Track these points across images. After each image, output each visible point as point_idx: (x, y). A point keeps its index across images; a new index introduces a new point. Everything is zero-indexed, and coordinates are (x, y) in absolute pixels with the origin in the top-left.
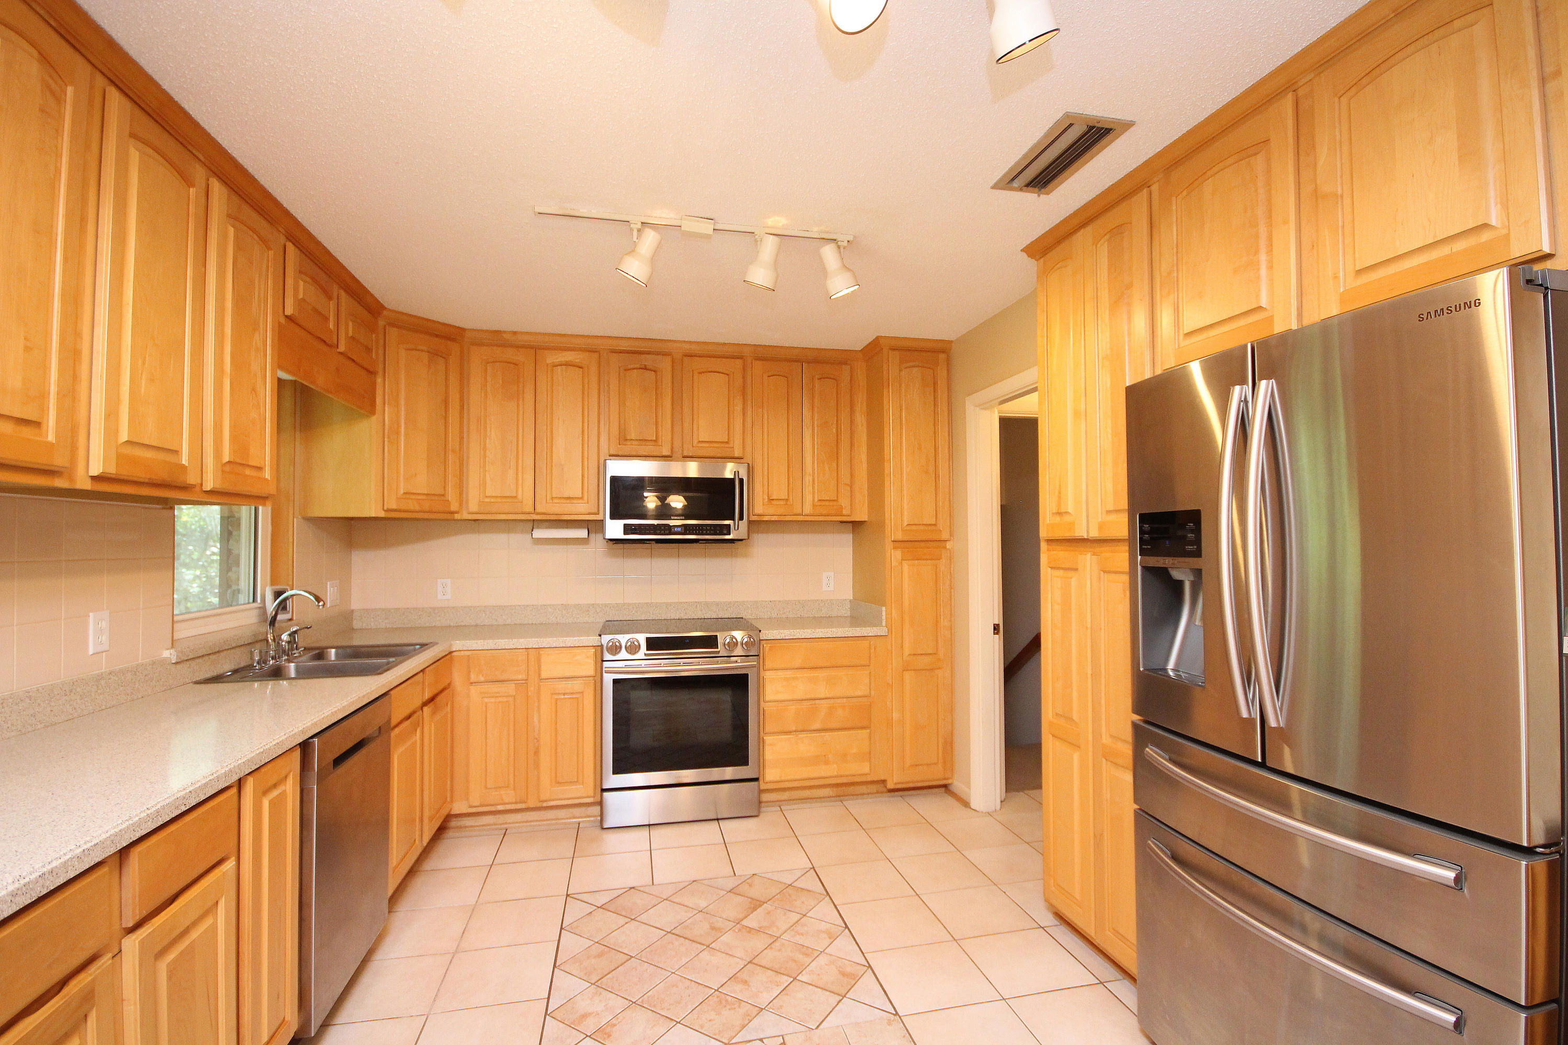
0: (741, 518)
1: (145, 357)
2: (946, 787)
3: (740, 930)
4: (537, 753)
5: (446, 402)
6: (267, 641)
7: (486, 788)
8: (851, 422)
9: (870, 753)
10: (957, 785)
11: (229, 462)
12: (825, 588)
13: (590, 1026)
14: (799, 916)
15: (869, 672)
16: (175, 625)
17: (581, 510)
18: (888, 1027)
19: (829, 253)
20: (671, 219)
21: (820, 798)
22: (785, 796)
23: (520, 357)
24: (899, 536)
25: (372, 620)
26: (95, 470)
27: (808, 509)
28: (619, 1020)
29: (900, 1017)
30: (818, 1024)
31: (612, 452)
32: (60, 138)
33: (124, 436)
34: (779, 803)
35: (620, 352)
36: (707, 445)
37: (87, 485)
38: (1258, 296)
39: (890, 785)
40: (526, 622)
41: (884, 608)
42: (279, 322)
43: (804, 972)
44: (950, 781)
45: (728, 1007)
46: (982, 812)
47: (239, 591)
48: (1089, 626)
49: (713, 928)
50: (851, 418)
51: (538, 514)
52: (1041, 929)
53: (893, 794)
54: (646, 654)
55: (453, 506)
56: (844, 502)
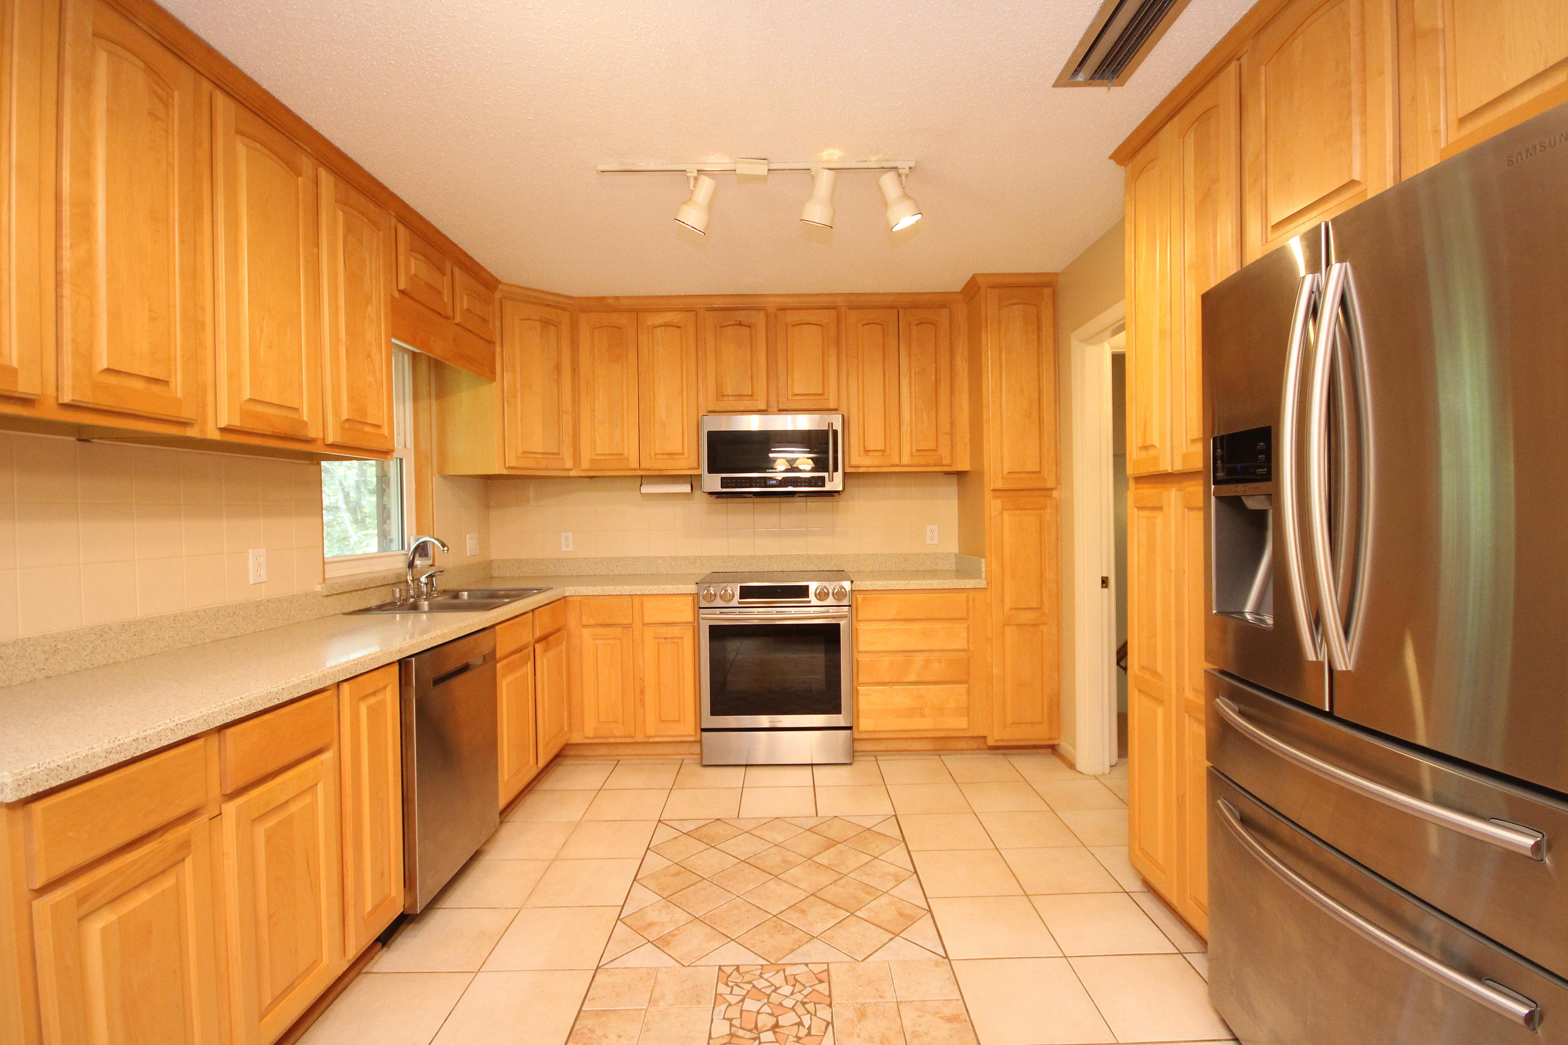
0: (836, 469)
1: (262, 327)
2: (1053, 749)
3: (809, 865)
4: (642, 692)
5: (558, 368)
6: (408, 582)
7: (599, 721)
8: (951, 368)
9: (968, 708)
10: (1064, 746)
11: (348, 420)
12: (929, 542)
13: (654, 934)
14: (870, 858)
15: (967, 625)
16: (326, 566)
17: (684, 465)
18: (935, 968)
19: (889, 182)
20: (726, 163)
21: (917, 751)
22: (882, 746)
23: (623, 320)
24: (999, 485)
25: (508, 569)
26: (223, 423)
27: (906, 460)
28: (680, 932)
29: (950, 961)
30: (865, 957)
31: (709, 409)
32: (170, 138)
33: (247, 395)
34: (875, 754)
35: (716, 310)
36: (802, 398)
37: (216, 436)
38: (1350, 168)
39: (991, 742)
40: (639, 573)
41: (983, 560)
42: (392, 296)
43: (862, 909)
44: (1056, 742)
45: (782, 932)
46: (1088, 775)
47: (391, 541)
48: (1173, 568)
49: (784, 861)
50: (951, 363)
51: (644, 470)
52: (1126, 894)
53: (994, 752)
54: (739, 603)
55: (569, 464)
56: (944, 451)
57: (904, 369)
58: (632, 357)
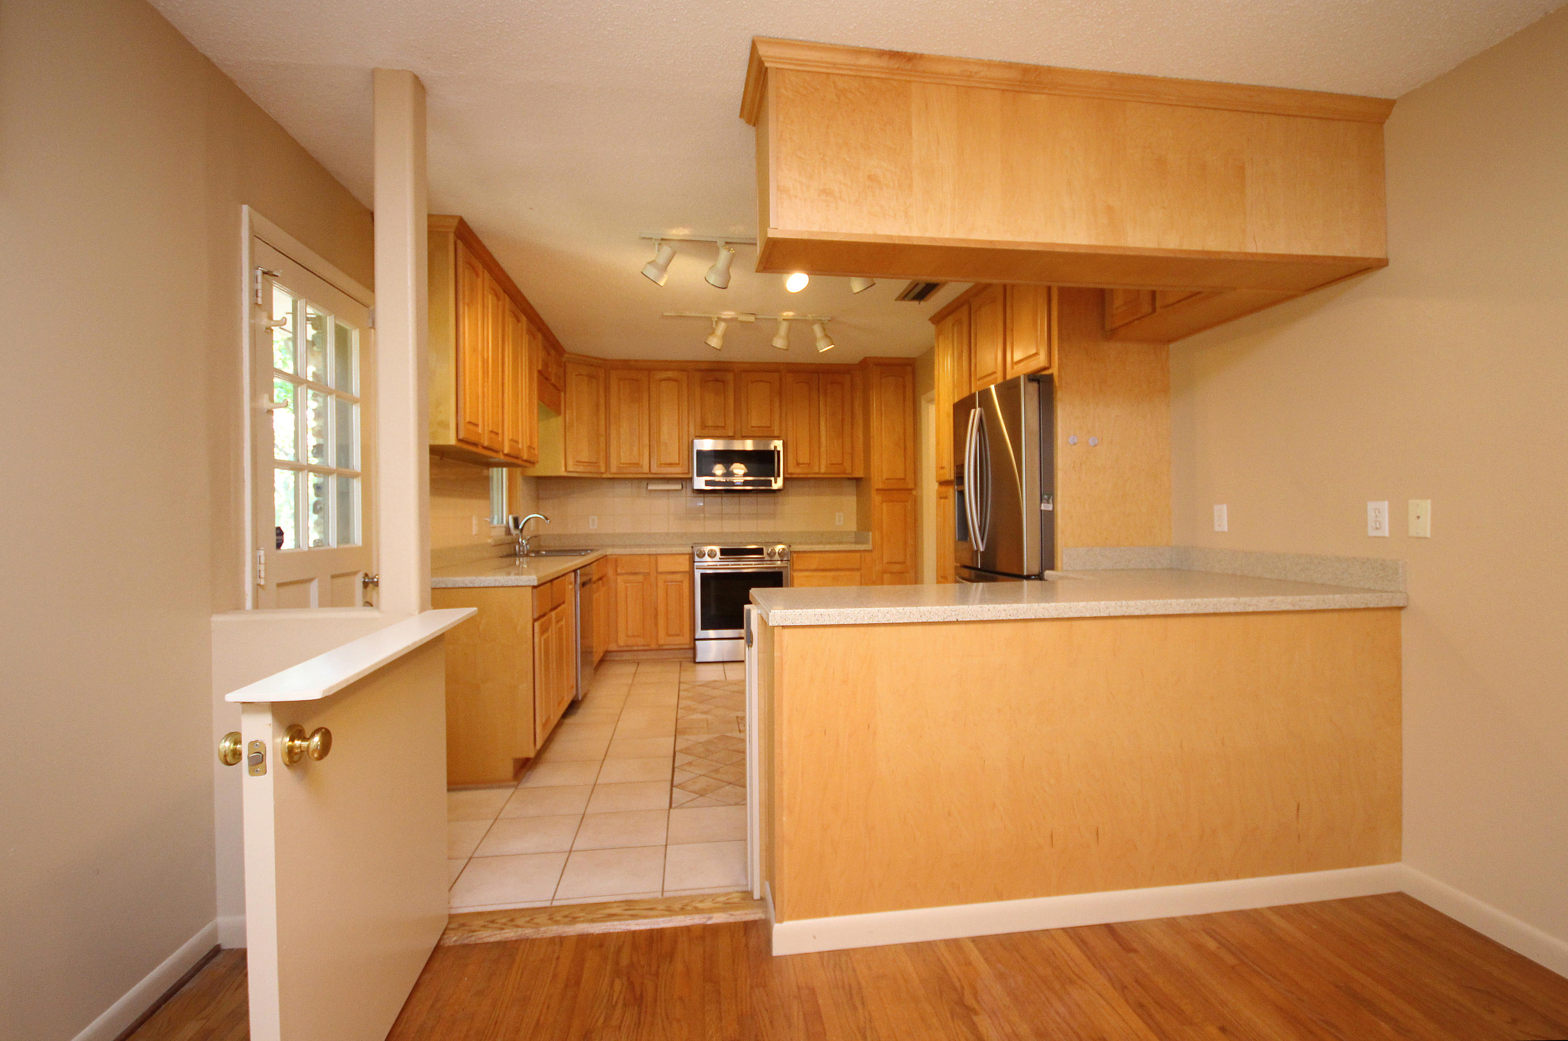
0: (779, 476)
4: (656, 617)
5: (597, 405)
7: (628, 636)
8: (852, 412)
12: (837, 524)
15: (860, 573)
17: (676, 471)
19: (816, 328)
20: (733, 315)
23: (640, 375)
24: (880, 486)
27: (823, 470)
31: (697, 435)
35: (702, 370)
36: (757, 429)
41: (871, 533)
50: (852, 409)
51: (652, 474)
54: (720, 558)
55: (603, 470)
56: (848, 465)
57: (822, 410)
58: (646, 398)
